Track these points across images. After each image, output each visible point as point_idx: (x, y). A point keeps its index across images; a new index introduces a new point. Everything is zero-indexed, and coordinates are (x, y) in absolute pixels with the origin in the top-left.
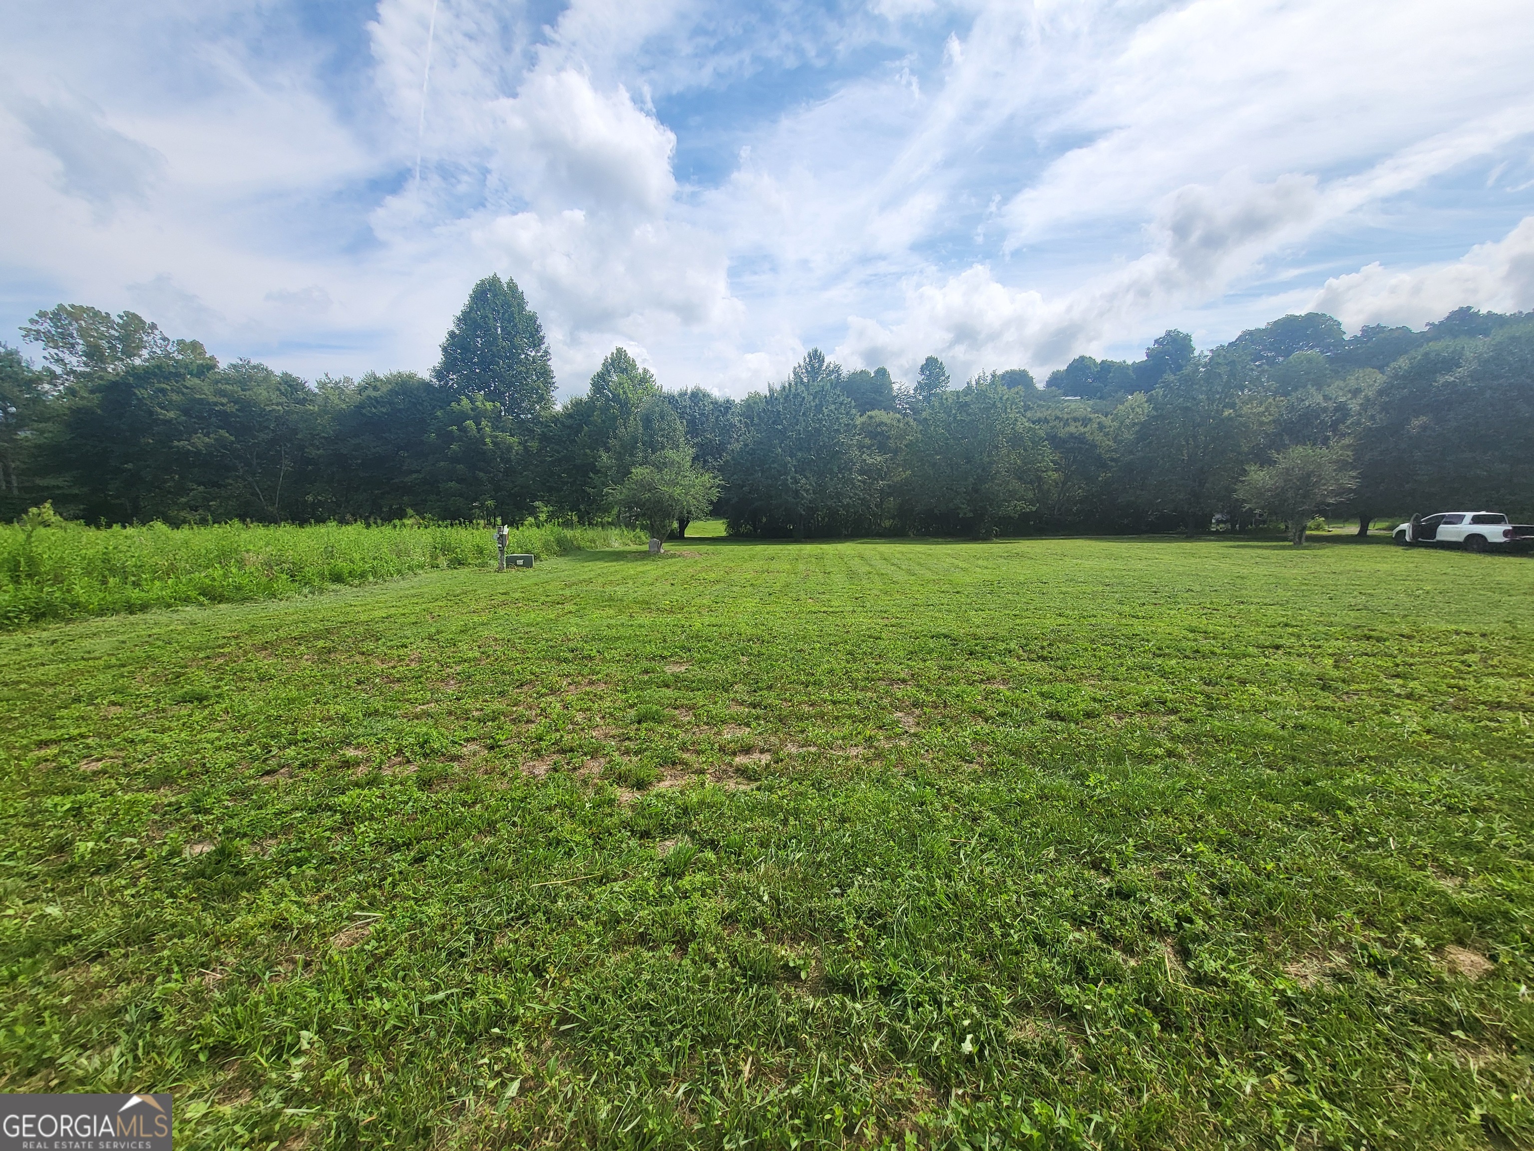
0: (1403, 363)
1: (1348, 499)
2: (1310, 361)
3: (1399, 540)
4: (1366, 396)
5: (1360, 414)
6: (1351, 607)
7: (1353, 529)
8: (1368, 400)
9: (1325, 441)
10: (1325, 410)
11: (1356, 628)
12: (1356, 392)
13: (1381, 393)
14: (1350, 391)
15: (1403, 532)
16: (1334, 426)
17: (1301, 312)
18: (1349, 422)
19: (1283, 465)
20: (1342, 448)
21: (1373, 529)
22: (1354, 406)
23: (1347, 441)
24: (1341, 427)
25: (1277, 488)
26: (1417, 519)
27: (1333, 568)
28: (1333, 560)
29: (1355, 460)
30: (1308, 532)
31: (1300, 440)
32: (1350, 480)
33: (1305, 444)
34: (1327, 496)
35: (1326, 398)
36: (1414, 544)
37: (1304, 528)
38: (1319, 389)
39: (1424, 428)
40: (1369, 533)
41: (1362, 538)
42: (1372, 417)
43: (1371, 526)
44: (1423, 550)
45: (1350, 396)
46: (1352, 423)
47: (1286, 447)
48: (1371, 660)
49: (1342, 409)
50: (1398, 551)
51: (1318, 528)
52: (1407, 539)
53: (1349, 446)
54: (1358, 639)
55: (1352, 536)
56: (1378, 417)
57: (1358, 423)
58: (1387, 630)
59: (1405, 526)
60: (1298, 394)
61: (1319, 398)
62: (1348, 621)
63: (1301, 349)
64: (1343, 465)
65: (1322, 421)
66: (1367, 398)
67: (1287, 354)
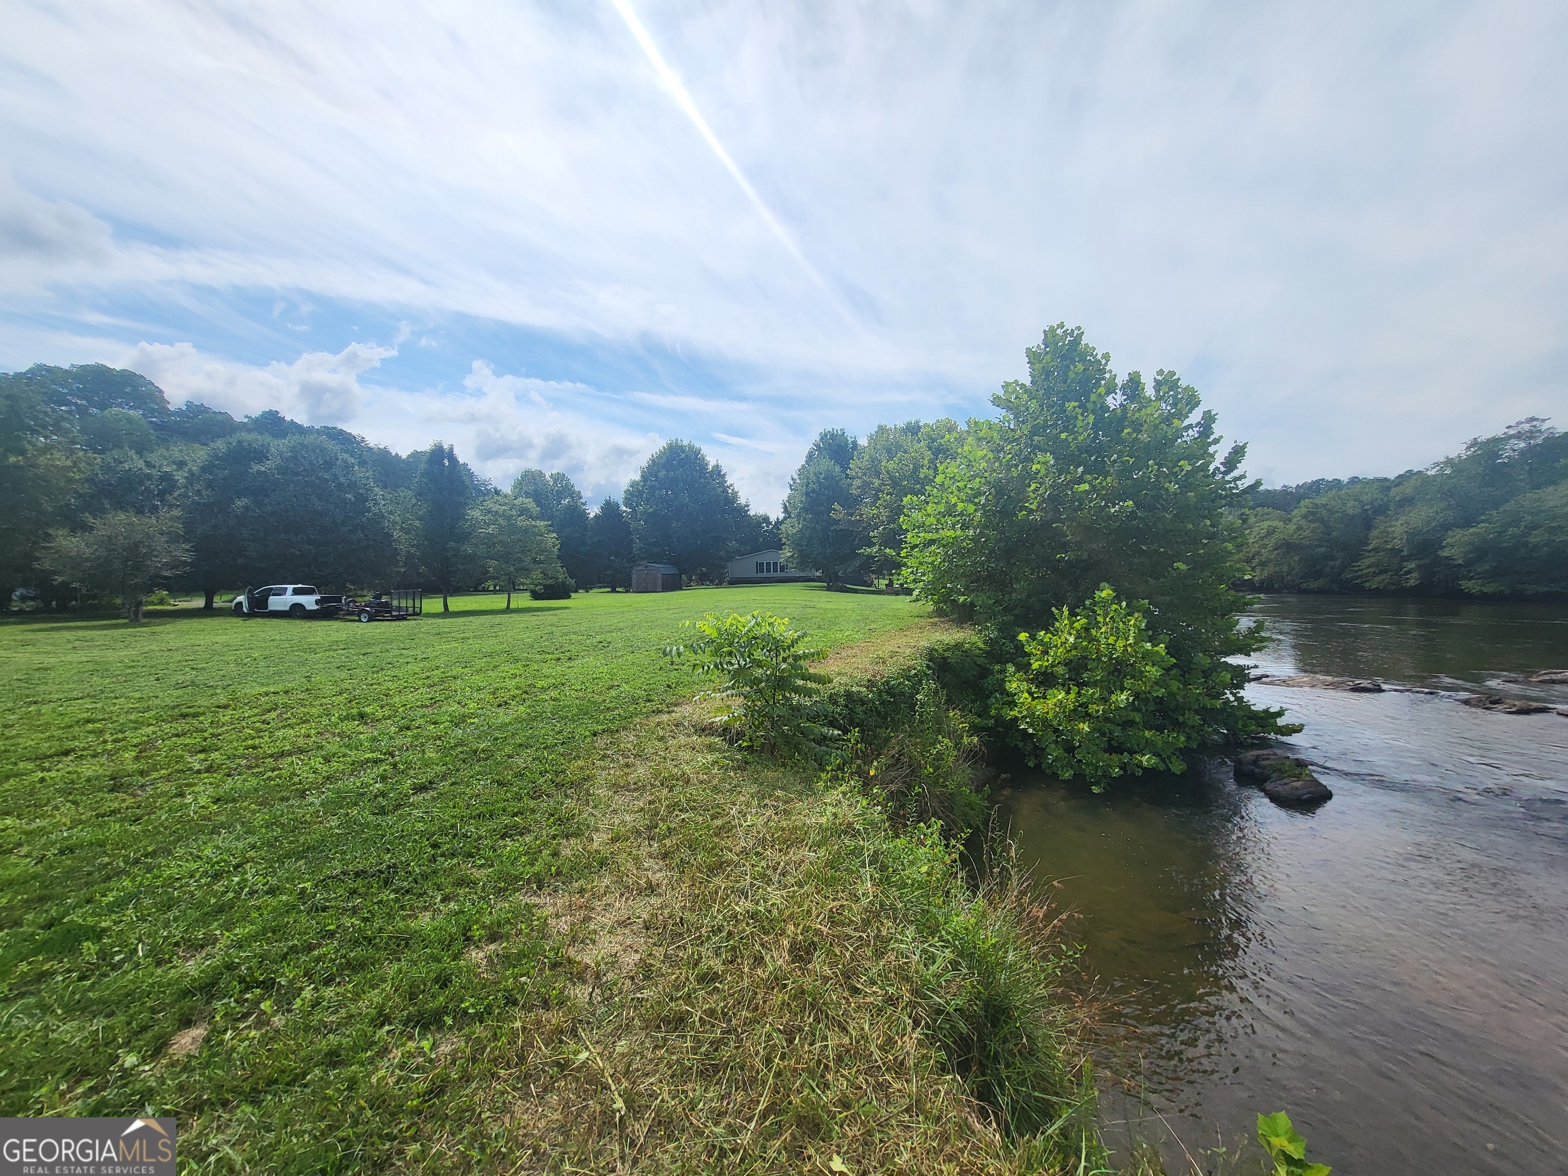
0: (220, 445)
1: (185, 572)
2: (130, 420)
3: (237, 612)
4: (190, 470)
5: (186, 487)
6: (177, 686)
7: (199, 602)
8: (193, 475)
9: (154, 509)
10: (149, 477)
11: (173, 708)
12: (181, 464)
13: (204, 469)
14: (174, 462)
15: (240, 603)
16: (162, 495)
17: (118, 366)
18: (176, 494)
19: (102, 532)
20: (171, 519)
21: (219, 602)
22: (180, 477)
23: (176, 512)
24: (169, 497)
25: (98, 558)
26: (250, 591)
27: (172, 645)
28: (173, 636)
29: (186, 533)
30: (145, 608)
31: (120, 506)
32: (183, 552)
33: (127, 511)
34: (161, 568)
35: (148, 464)
36: (251, 615)
37: (140, 604)
38: (140, 453)
39: (247, 508)
40: (215, 605)
41: (208, 611)
42: (198, 492)
43: (216, 599)
44: (259, 620)
45: (174, 467)
46: (179, 496)
47: (103, 511)
48: (179, 741)
49: (166, 477)
50: (238, 622)
51: (162, 602)
52: (245, 610)
53: (178, 518)
54: (174, 719)
55: (199, 609)
56: (204, 492)
57: (186, 496)
58: (206, 704)
59: (241, 598)
60: (116, 453)
61: (141, 464)
62: (168, 701)
63: (120, 405)
64: (174, 538)
65: (148, 489)
66: (192, 474)
67: (103, 407)
